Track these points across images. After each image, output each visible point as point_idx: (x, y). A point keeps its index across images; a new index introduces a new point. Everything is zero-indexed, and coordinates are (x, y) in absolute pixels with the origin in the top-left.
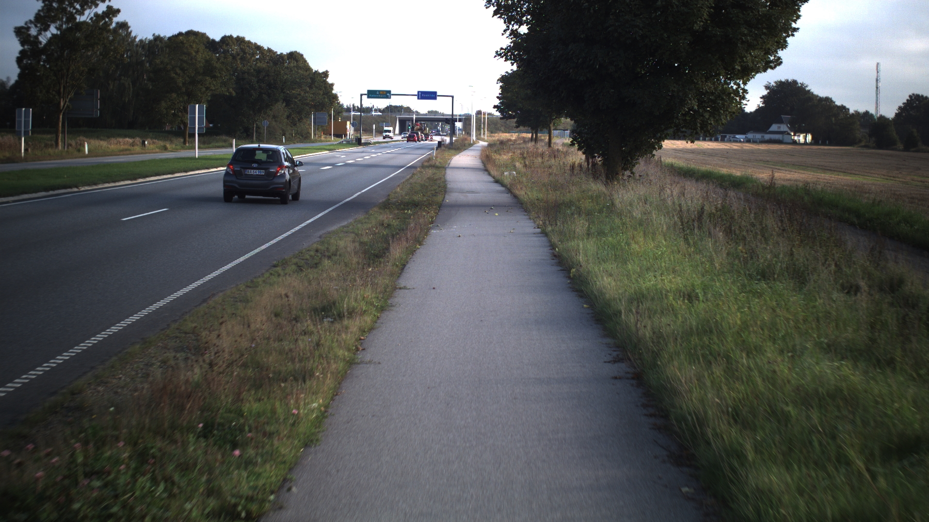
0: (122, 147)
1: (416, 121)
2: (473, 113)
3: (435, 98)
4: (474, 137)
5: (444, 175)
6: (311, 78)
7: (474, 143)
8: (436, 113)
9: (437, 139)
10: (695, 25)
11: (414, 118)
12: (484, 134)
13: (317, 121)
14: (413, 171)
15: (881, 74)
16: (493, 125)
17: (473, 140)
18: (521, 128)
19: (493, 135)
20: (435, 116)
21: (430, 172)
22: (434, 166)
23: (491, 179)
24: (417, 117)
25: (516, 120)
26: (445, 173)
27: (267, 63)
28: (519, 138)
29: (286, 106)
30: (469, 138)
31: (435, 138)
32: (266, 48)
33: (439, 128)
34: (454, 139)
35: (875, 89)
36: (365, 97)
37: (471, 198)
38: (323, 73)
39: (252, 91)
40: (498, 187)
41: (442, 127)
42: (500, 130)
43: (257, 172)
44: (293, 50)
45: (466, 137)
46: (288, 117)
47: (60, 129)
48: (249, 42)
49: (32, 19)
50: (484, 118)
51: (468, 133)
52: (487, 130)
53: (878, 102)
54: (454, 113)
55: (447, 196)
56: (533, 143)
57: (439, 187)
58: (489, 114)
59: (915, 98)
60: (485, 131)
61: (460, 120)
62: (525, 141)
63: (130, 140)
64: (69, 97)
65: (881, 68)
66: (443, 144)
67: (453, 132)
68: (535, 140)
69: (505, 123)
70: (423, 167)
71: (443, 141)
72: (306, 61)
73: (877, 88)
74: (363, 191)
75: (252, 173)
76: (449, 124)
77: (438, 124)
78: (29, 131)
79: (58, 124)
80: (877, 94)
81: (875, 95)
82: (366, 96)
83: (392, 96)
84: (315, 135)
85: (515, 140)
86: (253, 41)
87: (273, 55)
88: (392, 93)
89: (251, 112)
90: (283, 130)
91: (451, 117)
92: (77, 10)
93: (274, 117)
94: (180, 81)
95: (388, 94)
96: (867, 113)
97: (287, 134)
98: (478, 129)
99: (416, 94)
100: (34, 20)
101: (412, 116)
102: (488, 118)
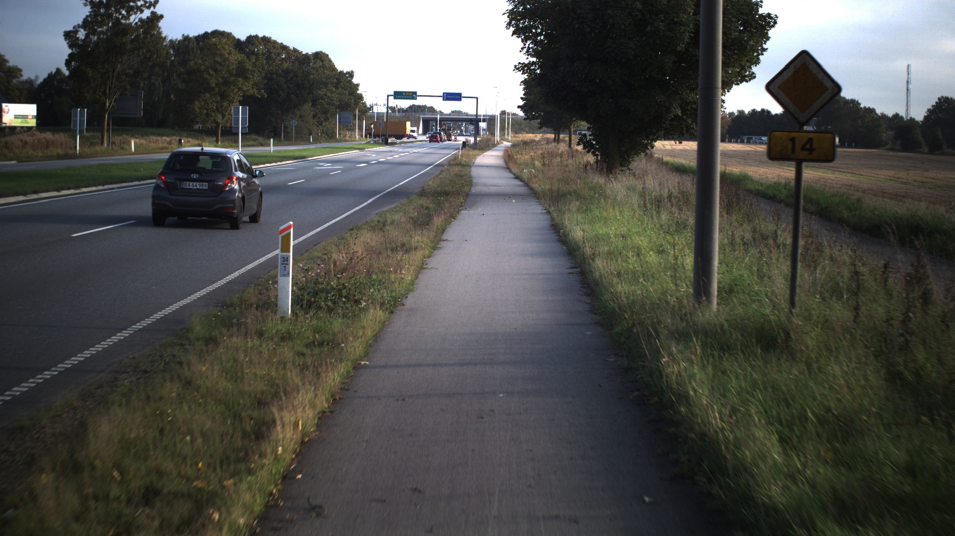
0: (161, 145)
1: (440, 121)
2: (498, 113)
3: (460, 100)
4: (497, 137)
5: (470, 172)
6: (337, 79)
7: (498, 143)
8: (459, 112)
9: (461, 139)
10: (678, 47)
11: (439, 119)
12: (508, 134)
13: (342, 121)
14: (440, 168)
15: (912, 76)
16: (518, 126)
17: (497, 141)
18: (544, 129)
19: (518, 135)
20: (459, 116)
21: (457, 169)
22: (459, 164)
23: (512, 176)
24: (441, 116)
25: (539, 120)
26: (470, 170)
27: (293, 62)
28: (543, 139)
29: (312, 106)
30: (492, 139)
31: (458, 138)
32: (291, 48)
33: (462, 128)
34: (478, 139)
35: (906, 91)
36: (391, 98)
37: (493, 189)
38: (348, 73)
39: (281, 92)
40: (518, 182)
41: (465, 127)
42: (524, 131)
43: (197, 186)
44: (319, 50)
45: (490, 137)
46: (314, 116)
47: (106, 128)
48: (275, 42)
49: (80, 23)
50: (509, 119)
51: (492, 134)
52: (512, 131)
53: (909, 105)
54: (478, 114)
55: (472, 188)
56: (556, 144)
57: (466, 181)
58: (513, 114)
59: (944, 100)
60: (509, 132)
61: (484, 121)
62: (548, 141)
63: (168, 139)
64: (115, 97)
65: (912, 69)
66: (468, 144)
67: (477, 133)
68: (557, 140)
69: (529, 123)
70: (450, 164)
71: (467, 141)
72: (330, 61)
73: (908, 90)
74: (401, 184)
75: (191, 187)
76: (473, 124)
77: (462, 124)
78: (84, 130)
79: (104, 123)
80: (907, 97)
81: (905, 97)
82: (393, 97)
83: (418, 97)
84: (340, 134)
85: (539, 140)
86: (279, 41)
87: (298, 55)
88: (418, 94)
89: (279, 112)
90: (309, 130)
91: (475, 117)
92: (123, 15)
93: (301, 116)
94: (213, 82)
95: (414, 95)
96: (896, 116)
97: (314, 133)
98: (502, 129)
99: (442, 95)
100: (82, 24)
101: (436, 116)
102: (512, 119)
